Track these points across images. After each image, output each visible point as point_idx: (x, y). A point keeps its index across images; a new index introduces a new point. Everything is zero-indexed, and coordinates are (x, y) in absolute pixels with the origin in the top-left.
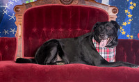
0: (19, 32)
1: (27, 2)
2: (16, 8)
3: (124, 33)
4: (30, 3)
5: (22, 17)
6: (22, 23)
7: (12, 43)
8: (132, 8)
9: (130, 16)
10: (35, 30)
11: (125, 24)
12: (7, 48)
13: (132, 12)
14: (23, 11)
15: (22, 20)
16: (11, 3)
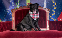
0: (13, 19)
1: (16, 8)
2: (12, 10)
4: (17, 8)
5: (14, 14)
6: (14, 16)
7: (11, 23)
9: (54, 12)
11: (52, 15)
12: (9, 25)
13: (55, 10)
14: (15, 11)
15: (14, 15)
16: (10, 8)
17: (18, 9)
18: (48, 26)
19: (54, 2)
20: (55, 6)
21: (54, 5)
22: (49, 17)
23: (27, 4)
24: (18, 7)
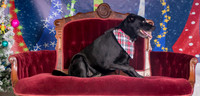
0: (59, 45)
1: (66, 17)
2: (57, 22)
3: (159, 45)
4: (69, 17)
6: (62, 36)
7: (53, 55)
8: (166, 21)
9: (165, 29)
10: (74, 43)
11: (160, 36)
12: (47, 60)
13: (167, 25)
14: (63, 25)
15: (62, 33)
16: (51, 17)
17: (73, 20)
18: (147, 65)
19: (164, 4)
20: (168, 14)
21: (164, 12)
22: (152, 41)
23: (95, 8)
24: (72, 13)
